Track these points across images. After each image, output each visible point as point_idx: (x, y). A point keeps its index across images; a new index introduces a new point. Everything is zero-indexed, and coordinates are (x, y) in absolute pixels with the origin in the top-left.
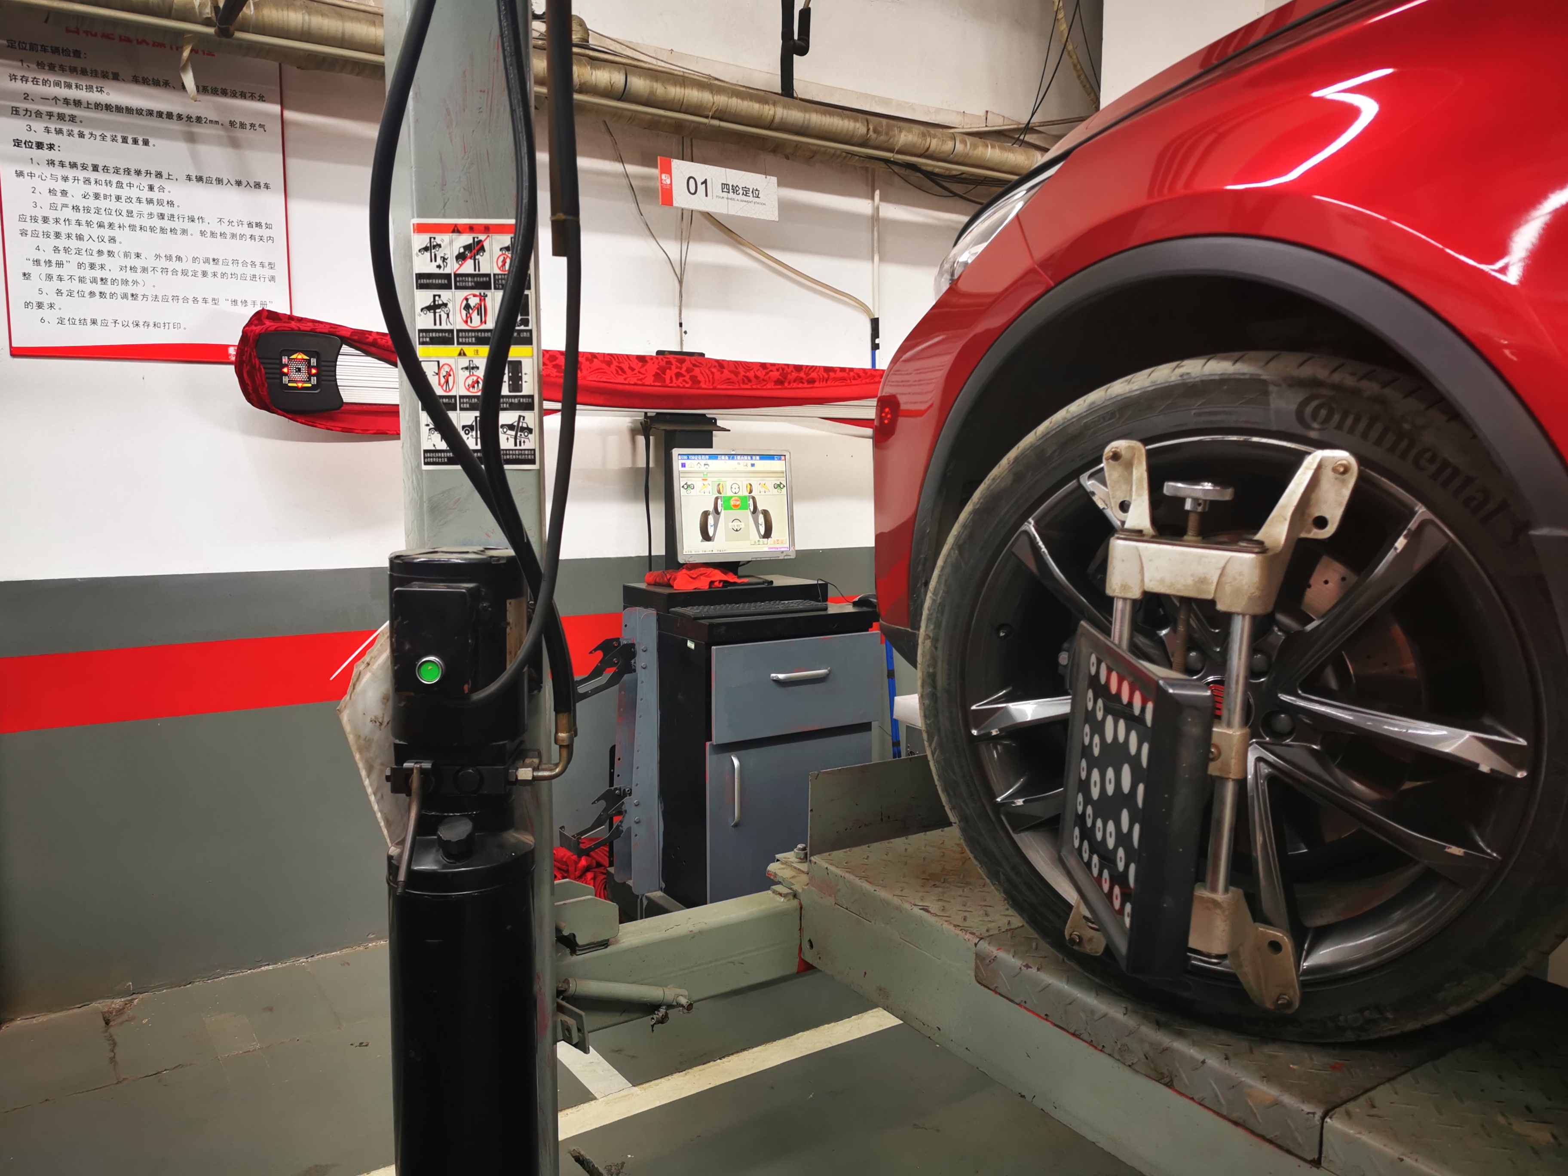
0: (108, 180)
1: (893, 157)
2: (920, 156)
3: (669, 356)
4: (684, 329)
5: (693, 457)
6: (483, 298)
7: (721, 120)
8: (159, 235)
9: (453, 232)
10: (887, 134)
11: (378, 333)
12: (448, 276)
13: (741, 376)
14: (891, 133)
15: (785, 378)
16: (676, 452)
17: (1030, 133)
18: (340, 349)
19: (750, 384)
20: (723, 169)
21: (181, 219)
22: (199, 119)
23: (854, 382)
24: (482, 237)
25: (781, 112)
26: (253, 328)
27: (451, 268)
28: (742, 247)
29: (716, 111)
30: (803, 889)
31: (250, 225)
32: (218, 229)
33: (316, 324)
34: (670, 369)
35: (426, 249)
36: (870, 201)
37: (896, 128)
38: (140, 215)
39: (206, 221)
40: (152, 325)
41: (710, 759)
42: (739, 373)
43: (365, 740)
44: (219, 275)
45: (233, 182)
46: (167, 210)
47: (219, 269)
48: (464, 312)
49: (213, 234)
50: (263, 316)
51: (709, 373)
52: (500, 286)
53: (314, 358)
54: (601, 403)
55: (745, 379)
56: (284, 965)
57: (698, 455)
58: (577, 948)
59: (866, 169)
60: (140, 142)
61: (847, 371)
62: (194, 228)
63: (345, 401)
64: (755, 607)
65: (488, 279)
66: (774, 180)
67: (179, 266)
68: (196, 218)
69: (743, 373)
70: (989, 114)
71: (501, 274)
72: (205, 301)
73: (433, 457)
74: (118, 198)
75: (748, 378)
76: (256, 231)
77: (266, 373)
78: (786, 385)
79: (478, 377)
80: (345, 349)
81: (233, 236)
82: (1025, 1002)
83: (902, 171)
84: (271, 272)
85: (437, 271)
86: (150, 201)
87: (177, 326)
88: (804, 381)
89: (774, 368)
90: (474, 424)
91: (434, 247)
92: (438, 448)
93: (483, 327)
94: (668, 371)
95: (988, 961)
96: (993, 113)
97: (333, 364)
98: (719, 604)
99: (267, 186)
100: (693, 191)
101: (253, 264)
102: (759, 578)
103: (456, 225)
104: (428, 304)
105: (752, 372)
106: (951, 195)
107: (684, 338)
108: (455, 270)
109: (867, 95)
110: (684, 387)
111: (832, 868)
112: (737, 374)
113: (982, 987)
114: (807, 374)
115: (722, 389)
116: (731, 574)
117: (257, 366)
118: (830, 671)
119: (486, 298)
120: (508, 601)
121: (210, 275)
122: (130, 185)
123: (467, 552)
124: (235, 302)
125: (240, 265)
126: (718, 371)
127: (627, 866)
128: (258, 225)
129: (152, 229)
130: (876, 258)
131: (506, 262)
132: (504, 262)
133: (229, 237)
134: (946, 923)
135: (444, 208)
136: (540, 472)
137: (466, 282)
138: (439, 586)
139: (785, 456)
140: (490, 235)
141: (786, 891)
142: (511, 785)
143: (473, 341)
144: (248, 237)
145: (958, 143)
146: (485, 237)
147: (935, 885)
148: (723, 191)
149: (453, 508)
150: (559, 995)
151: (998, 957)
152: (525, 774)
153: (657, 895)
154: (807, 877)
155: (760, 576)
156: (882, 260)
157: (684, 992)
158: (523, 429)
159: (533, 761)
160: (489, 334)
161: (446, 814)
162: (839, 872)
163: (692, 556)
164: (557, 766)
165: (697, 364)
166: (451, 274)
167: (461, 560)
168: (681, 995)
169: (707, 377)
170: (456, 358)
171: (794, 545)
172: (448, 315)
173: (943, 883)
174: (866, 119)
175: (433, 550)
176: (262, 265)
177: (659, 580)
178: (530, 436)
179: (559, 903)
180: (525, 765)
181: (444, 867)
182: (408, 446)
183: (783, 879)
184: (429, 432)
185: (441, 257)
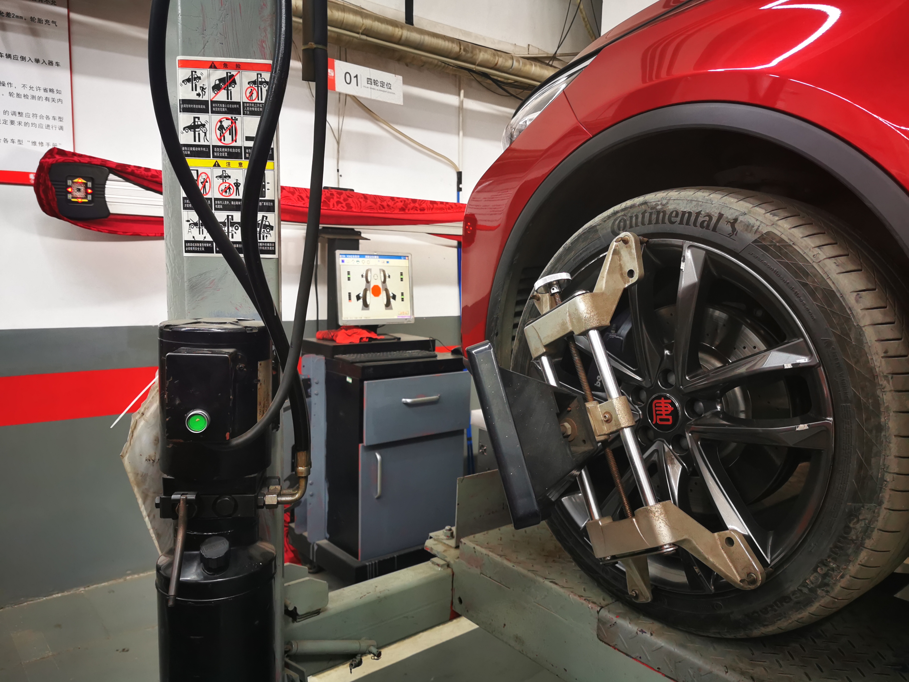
1: (475, 68)
2: (491, 68)
3: (331, 190)
4: (340, 173)
5: (349, 256)
6: (234, 121)
7: (367, 36)
9: (211, 67)
10: (472, 52)
11: (135, 166)
12: (206, 102)
13: (378, 205)
14: (474, 52)
15: (406, 207)
16: (338, 252)
17: (556, 60)
18: (108, 176)
19: (384, 210)
20: (368, 69)
22: (8, 15)
23: (449, 211)
24: (234, 73)
25: (405, 34)
26: (47, 160)
27: (209, 96)
28: (377, 122)
29: (365, 29)
30: (455, 561)
31: (45, 90)
32: (22, 92)
33: (92, 159)
34: (333, 198)
35: (188, 80)
36: (457, 97)
37: (477, 50)
39: (14, 85)
41: (362, 456)
43: (141, 476)
44: (23, 124)
45: (33, 60)
47: (23, 119)
48: (218, 132)
49: (18, 95)
50: (54, 152)
51: (358, 202)
52: (248, 112)
53: (90, 182)
54: (288, 219)
55: (381, 207)
56: (69, 593)
57: (352, 255)
58: (298, 617)
59: (455, 76)
61: (445, 204)
62: (5, 90)
63: (111, 212)
64: (391, 355)
65: (238, 106)
66: (400, 78)
68: (6, 83)
69: (379, 203)
70: (530, 46)
71: (249, 103)
72: (13, 141)
73: (193, 247)
75: (382, 205)
76: (49, 95)
77: (56, 191)
78: (407, 211)
79: (230, 184)
80: (111, 176)
81: (33, 97)
82: (640, 658)
83: (479, 79)
84: (60, 124)
85: (197, 98)
88: (418, 209)
89: (399, 200)
90: (226, 221)
91: (195, 79)
92: (197, 239)
93: (234, 144)
94: (332, 200)
95: (609, 625)
96: (533, 46)
97: (103, 186)
98: (367, 352)
99: (58, 64)
100: (348, 82)
101: (48, 117)
102: (392, 336)
103: (213, 62)
104: (189, 125)
105: (385, 202)
106: (509, 95)
107: (340, 180)
108: (211, 98)
109: (456, 29)
110: (342, 210)
111: (478, 548)
112: (376, 203)
113: (603, 643)
114: (420, 205)
115: (367, 213)
116: (373, 333)
117: (50, 187)
118: (440, 397)
119: (237, 121)
120: (259, 363)
121: (16, 123)
123: (225, 323)
124: (34, 143)
125: (38, 117)
126: (364, 201)
127: (304, 523)
128: (51, 91)
130: (461, 133)
131: (253, 93)
132: (251, 93)
133: (30, 97)
134: (572, 594)
135: (203, 48)
136: (278, 260)
137: (220, 107)
138: (204, 351)
139: (408, 257)
140: (240, 71)
141: (442, 562)
142: (260, 510)
143: (226, 155)
144: (44, 98)
145: (514, 62)
146: (237, 72)
147: (554, 561)
148: (368, 83)
149: (209, 287)
150: (286, 655)
151: (617, 622)
152: (271, 499)
153: (324, 542)
154: (457, 552)
155: (392, 334)
156: (464, 135)
157: (374, 642)
158: (266, 227)
159: (276, 488)
160: (239, 150)
161: (206, 534)
162: (484, 551)
163: (348, 321)
164: (297, 492)
165: (350, 196)
166: (208, 101)
167: (221, 330)
168: (372, 646)
169: (356, 205)
170: (212, 168)
171: (413, 314)
172: (205, 133)
173: (559, 558)
174: (459, 42)
175: (196, 321)
176: (54, 118)
177: (325, 336)
178: (271, 232)
179: (286, 585)
180: (270, 491)
181: (205, 578)
182: (171, 237)
183: (438, 553)
184: (192, 227)
185: (200, 87)
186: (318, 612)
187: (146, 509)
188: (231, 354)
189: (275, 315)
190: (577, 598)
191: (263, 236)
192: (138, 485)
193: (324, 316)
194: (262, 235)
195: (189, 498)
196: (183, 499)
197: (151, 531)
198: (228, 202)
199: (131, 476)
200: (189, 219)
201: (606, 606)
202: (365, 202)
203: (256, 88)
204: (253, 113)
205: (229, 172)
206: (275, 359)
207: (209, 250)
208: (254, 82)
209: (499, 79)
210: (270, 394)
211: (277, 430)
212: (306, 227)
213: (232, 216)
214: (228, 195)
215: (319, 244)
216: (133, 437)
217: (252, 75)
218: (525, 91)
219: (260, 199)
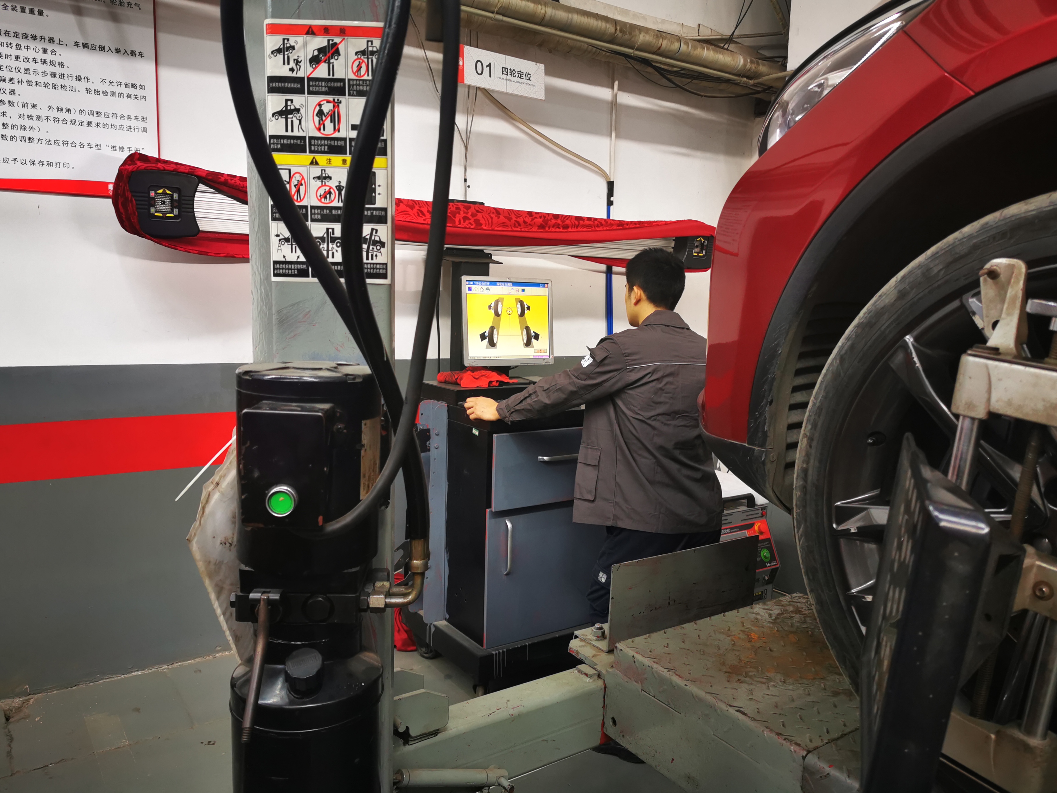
0: (9, 42)
1: (633, 53)
2: (654, 53)
3: (458, 204)
4: (468, 183)
5: (477, 283)
6: (337, 104)
7: (504, 15)
8: (51, 91)
9: (308, 33)
10: (630, 34)
11: (228, 175)
12: (301, 80)
13: (513, 221)
14: (633, 35)
15: (546, 224)
16: (464, 278)
17: (732, 43)
18: (197, 187)
19: (520, 227)
20: (504, 56)
21: (70, 78)
23: (597, 229)
24: (337, 40)
25: (550, 12)
26: (127, 167)
27: (305, 71)
28: (513, 121)
29: (501, 7)
30: (607, 671)
31: (127, 85)
32: (101, 88)
33: (179, 166)
34: (459, 213)
35: (279, 51)
36: (610, 90)
37: (637, 30)
38: (36, 73)
39: (91, 80)
40: (45, 163)
41: (489, 522)
42: (512, 218)
43: (215, 564)
44: (101, 125)
45: (113, 50)
46: (58, 70)
47: (102, 120)
48: (317, 119)
49: (96, 92)
50: (135, 158)
51: (489, 218)
52: (355, 92)
53: (176, 193)
54: (405, 238)
55: (516, 223)
56: (150, 671)
57: (481, 281)
58: (410, 739)
59: (608, 63)
60: (36, 12)
61: (592, 220)
62: (81, 86)
63: (201, 229)
65: (342, 84)
66: (542, 66)
67: (68, 117)
68: (83, 77)
69: (514, 219)
70: (701, 26)
71: (357, 80)
72: (90, 146)
73: (283, 269)
74: (17, 58)
75: (518, 222)
76: (131, 91)
77: (137, 204)
78: (547, 229)
79: (331, 188)
80: (201, 187)
81: (113, 94)
83: (638, 66)
84: (144, 125)
85: (290, 74)
86: (44, 62)
87: (66, 165)
88: (560, 226)
89: (538, 216)
90: (325, 236)
91: (288, 49)
92: (288, 259)
93: (337, 135)
94: (457, 215)
96: (704, 26)
97: (191, 198)
99: (141, 55)
100: (480, 72)
101: (129, 118)
102: (527, 380)
103: (310, 27)
104: (279, 109)
105: (521, 218)
106: (674, 86)
107: (468, 191)
108: (308, 74)
109: (610, 6)
110: (469, 228)
111: (639, 657)
112: (510, 219)
114: (563, 222)
115: (499, 230)
116: (504, 375)
117: (130, 199)
119: (340, 105)
120: (363, 422)
121: (94, 125)
122: (27, 48)
123: (321, 369)
124: (114, 148)
125: (119, 118)
126: (496, 216)
128: (134, 86)
129: (46, 85)
130: (614, 135)
131: (361, 67)
132: (359, 67)
133: (109, 94)
134: (768, 730)
135: (298, 8)
136: (391, 287)
137: (319, 86)
138: (291, 406)
139: (548, 284)
140: (346, 38)
141: (590, 671)
142: (363, 614)
143: (326, 149)
144: (126, 95)
145: (682, 44)
146: (340, 40)
147: (739, 680)
148: (503, 74)
149: (302, 321)
150: (395, 787)
151: (831, 774)
152: (377, 601)
153: (442, 624)
154: (610, 658)
155: (526, 377)
156: (617, 136)
157: (505, 772)
158: (375, 243)
159: (383, 585)
160: (343, 143)
161: (293, 643)
162: (647, 662)
163: (475, 361)
164: (410, 590)
165: (480, 210)
166: (304, 78)
167: (315, 378)
168: (503, 776)
169: (487, 221)
170: (308, 167)
171: (553, 354)
172: (300, 121)
173: (746, 677)
174: (615, 22)
175: (283, 365)
176: (137, 118)
177: (447, 379)
178: (382, 250)
179: (396, 698)
180: (375, 588)
181: (291, 702)
182: (257, 256)
183: (586, 658)
184: (283, 243)
185: (294, 60)
186: (435, 733)
187: (220, 605)
188: (326, 412)
189: (385, 359)
190: (773, 735)
191: (372, 256)
192: (210, 576)
193: (446, 354)
194: (370, 254)
195: (271, 598)
196: (264, 599)
197: (228, 633)
198: (328, 211)
199: (201, 565)
200: (279, 234)
201: (815, 750)
202: (497, 218)
203: (366, 60)
204: (360, 94)
205: (329, 172)
206: (385, 415)
207: (302, 273)
208: (363, 53)
209: (662, 66)
210: (378, 462)
211: (387, 507)
212: (426, 247)
213: (333, 229)
214: (328, 201)
215: (442, 268)
216: (205, 514)
217: (361, 43)
218: (694, 81)
219: (367, 206)
